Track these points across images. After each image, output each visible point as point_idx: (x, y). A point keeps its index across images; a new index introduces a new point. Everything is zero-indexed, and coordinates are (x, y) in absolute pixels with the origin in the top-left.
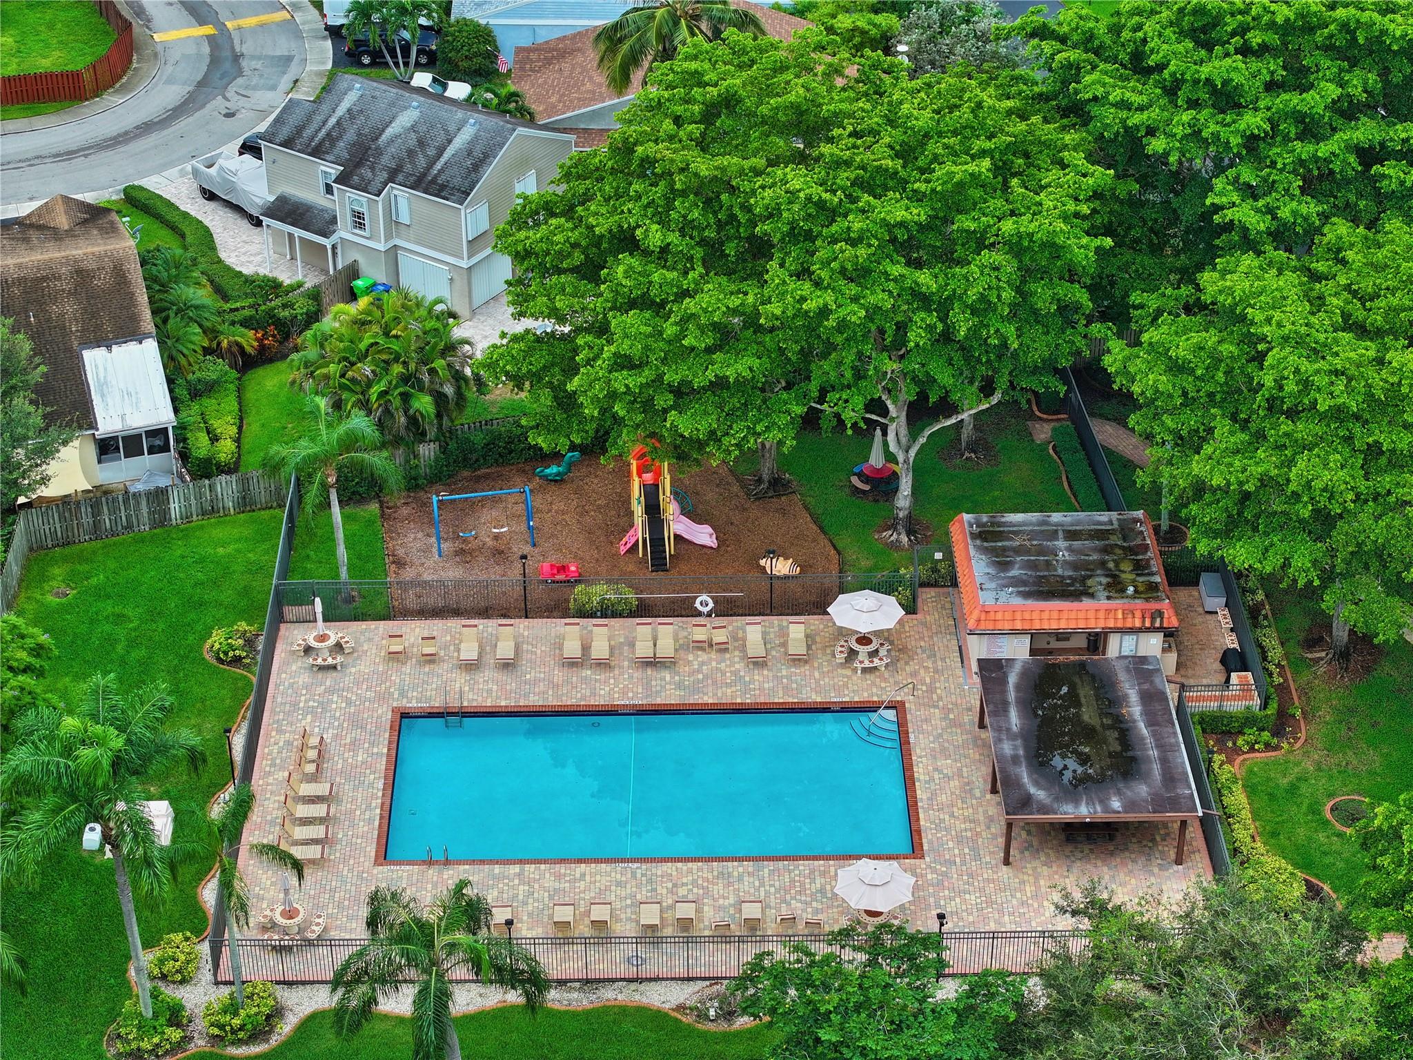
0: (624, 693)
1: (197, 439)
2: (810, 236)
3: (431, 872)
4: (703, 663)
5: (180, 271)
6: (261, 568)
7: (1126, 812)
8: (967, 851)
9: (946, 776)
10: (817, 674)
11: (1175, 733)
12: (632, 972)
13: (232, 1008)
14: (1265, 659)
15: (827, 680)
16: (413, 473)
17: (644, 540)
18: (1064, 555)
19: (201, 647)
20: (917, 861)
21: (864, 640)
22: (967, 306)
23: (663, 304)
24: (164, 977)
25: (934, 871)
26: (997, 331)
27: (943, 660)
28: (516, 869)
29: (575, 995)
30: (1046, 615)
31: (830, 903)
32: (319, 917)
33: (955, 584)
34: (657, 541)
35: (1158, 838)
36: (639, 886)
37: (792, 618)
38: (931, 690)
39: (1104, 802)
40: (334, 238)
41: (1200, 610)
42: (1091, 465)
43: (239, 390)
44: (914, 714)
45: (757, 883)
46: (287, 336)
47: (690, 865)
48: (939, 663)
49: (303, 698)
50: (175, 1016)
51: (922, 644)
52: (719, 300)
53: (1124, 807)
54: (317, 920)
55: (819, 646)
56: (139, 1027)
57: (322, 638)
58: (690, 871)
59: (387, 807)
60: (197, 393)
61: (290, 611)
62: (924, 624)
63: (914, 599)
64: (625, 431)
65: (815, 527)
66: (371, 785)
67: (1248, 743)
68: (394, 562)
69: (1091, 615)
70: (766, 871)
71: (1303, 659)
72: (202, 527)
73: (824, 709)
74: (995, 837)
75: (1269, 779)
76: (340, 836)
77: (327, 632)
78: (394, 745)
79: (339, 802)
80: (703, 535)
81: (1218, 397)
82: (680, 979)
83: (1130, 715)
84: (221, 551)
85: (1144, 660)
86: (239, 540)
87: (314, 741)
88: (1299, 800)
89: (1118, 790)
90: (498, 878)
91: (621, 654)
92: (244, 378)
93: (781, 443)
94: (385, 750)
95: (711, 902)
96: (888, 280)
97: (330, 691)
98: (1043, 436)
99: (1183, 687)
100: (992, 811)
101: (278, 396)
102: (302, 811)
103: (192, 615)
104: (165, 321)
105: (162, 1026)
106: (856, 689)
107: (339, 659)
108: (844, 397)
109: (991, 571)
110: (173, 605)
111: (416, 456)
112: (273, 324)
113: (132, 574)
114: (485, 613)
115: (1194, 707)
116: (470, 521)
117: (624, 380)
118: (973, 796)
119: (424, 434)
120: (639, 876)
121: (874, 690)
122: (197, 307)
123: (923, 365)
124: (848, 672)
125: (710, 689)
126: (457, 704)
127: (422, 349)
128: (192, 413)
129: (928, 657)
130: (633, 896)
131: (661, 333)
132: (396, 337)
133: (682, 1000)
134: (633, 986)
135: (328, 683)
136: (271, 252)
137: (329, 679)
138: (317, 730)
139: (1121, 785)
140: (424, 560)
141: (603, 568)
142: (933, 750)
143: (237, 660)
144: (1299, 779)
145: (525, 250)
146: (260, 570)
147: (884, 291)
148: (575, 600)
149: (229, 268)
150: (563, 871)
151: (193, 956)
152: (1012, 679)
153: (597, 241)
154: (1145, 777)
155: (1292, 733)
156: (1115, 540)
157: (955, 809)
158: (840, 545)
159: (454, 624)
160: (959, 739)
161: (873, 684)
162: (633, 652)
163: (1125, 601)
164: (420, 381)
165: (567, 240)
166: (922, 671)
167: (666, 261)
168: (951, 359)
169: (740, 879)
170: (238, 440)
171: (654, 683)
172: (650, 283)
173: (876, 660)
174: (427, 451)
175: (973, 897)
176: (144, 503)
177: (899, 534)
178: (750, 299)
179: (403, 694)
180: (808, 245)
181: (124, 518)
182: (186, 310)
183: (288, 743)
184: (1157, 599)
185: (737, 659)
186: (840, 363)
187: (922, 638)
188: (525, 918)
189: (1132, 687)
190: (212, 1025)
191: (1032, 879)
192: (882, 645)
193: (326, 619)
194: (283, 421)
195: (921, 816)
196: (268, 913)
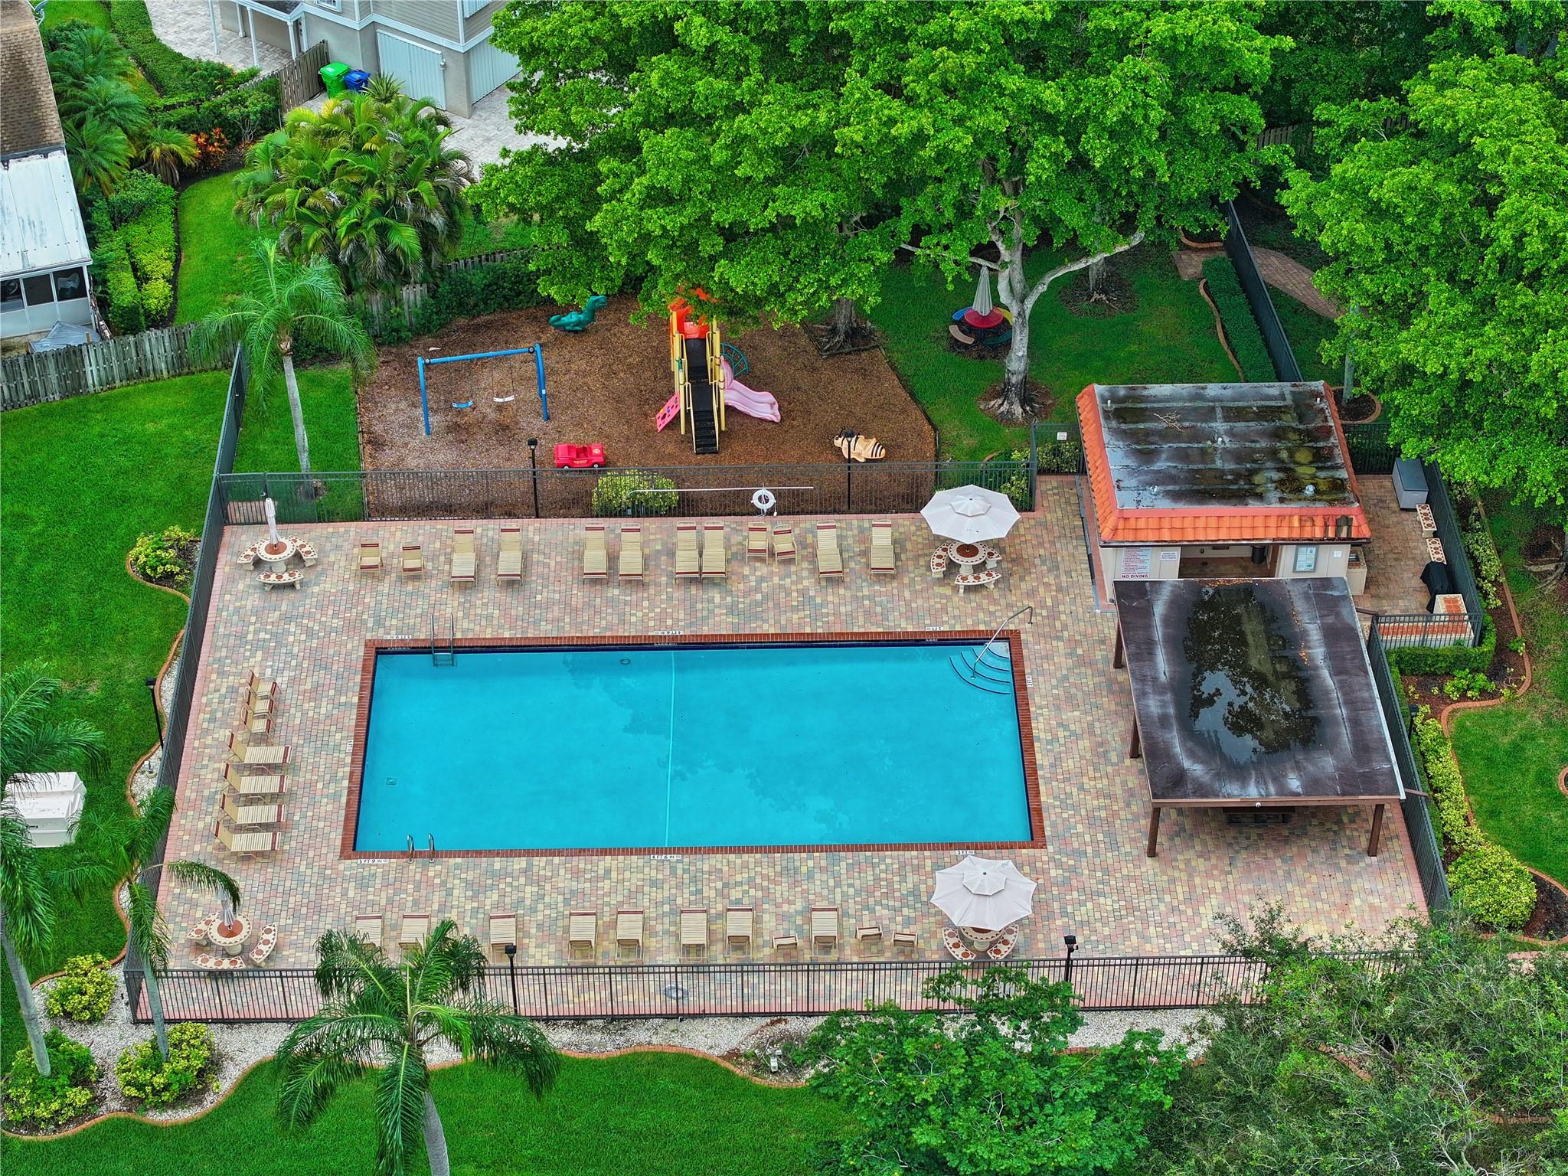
0: (661, 619)
1: (119, 281)
2: (900, 35)
3: (412, 867)
4: (762, 579)
5: (101, 58)
6: (201, 450)
7: (1307, 794)
8: (1100, 837)
9: (1073, 734)
10: (907, 594)
11: (1369, 685)
12: (670, 1007)
13: (154, 1061)
14: (1478, 573)
15: (920, 602)
16: (394, 324)
17: (687, 413)
18: (1223, 442)
19: (123, 559)
20: (1037, 851)
21: (968, 550)
22: (1104, 129)
23: (710, 119)
24: (68, 1015)
25: (1059, 865)
26: (1143, 160)
27: (1068, 573)
28: (521, 863)
29: (597, 1037)
30: (1201, 523)
31: (925, 909)
32: (268, 931)
33: (1082, 470)
34: (703, 414)
35: (1345, 819)
36: (679, 887)
37: (876, 518)
38: (1054, 615)
39: (1279, 780)
40: (296, 13)
41: (1394, 506)
42: (1253, 312)
43: (176, 212)
44: (1032, 648)
45: (831, 883)
46: (237, 140)
47: (745, 857)
48: (1064, 578)
49: (252, 628)
50: (81, 1071)
51: (1042, 552)
52: (781, 117)
53: (1304, 787)
54: (266, 937)
55: (910, 555)
56: (34, 1089)
57: (275, 549)
58: (745, 866)
59: (357, 778)
60: (120, 218)
61: (237, 509)
62: (1044, 525)
63: (1031, 493)
64: (661, 281)
65: (904, 394)
66: (337, 747)
67: (1458, 690)
68: (369, 442)
69: (1259, 522)
70: (843, 865)
71: (1526, 573)
72: (127, 396)
73: (916, 641)
74: (1136, 818)
75: (1486, 738)
76: (296, 818)
77: (283, 540)
78: (367, 693)
79: (296, 770)
80: (762, 406)
81: (1432, 252)
82: (732, 1015)
83: (1311, 659)
84: (150, 427)
85: (1326, 583)
86: (173, 413)
87: (265, 688)
88: (1524, 767)
89: (1297, 762)
90: (498, 876)
91: (658, 566)
92: (184, 195)
93: (863, 299)
94: (356, 700)
95: (773, 908)
96: (1001, 95)
97: (286, 618)
98: (1191, 271)
99: (1376, 617)
100: (1133, 782)
101: (225, 219)
102: (249, 784)
103: (113, 515)
104: (79, 125)
105: (63, 1087)
106: (959, 616)
107: (298, 575)
108: (944, 242)
109: (1131, 462)
110: (88, 501)
111: (398, 302)
112: (220, 125)
113: (38, 458)
114: (485, 510)
115: (1391, 640)
116: (466, 386)
117: (657, 220)
118: (1108, 762)
119: (407, 274)
120: (680, 872)
121: (981, 615)
122: (120, 107)
123: (1046, 202)
124: (948, 591)
125: (771, 614)
126: (448, 636)
127: (404, 167)
128: (113, 247)
129: (1049, 570)
130: (672, 901)
131: (707, 158)
132: (371, 152)
133: (734, 1044)
134: (672, 1024)
135: (284, 607)
136: (219, 27)
137: (285, 602)
138: (268, 671)
139: (1300, 757)
140: (407, 439)
141: (635, 450)
142: (1056, 697)
143: (169, 577)
144: (1524, 738)
145: (532, 45)
146: (196, 452)
147: (996, 109)
148: (599, 494)
149: (165, 50)
150: (582, 866)
151: (105, 987)
152: (1159, 609)
153: (625, 35)
154: (1331, 745)
155: (1513, 674)
156: (1289, 420)
157: (1085, 780)
158: (935, 418)
159: (445, 526)
160: (1090, 683)
161: (980, 607)
162: (673, 565)
163: (1303, 504)
164: (399, 208)
165: (585, 34)
166: (1041, 590)
167: (713, 63)
168: (1082, 192)
169: (810, 876)
170: (173, 281)
171: (699, 606)
172: (693, 93)
173: (983, 576)
174: (412, 295)
175: (1109, 902)
176: (52, 366)
177: (1011, 404)
178: (822, 117)
179: (379, 622)
180: (898, 45)
181: (26, 386)
182: (108, 112)
183: (233, 690)
184: (1344, 501)
185: (805, 574)
186: (937, 199)
187: (1041, 544)
188: (533, 931)
189: (1313, 621)
190: (128, 1084)
191: (1184, 876)
192: (990, 554)
193: (281, 519)
194: (232, 253)
195: (1042, 789)
196: (202, 926)
